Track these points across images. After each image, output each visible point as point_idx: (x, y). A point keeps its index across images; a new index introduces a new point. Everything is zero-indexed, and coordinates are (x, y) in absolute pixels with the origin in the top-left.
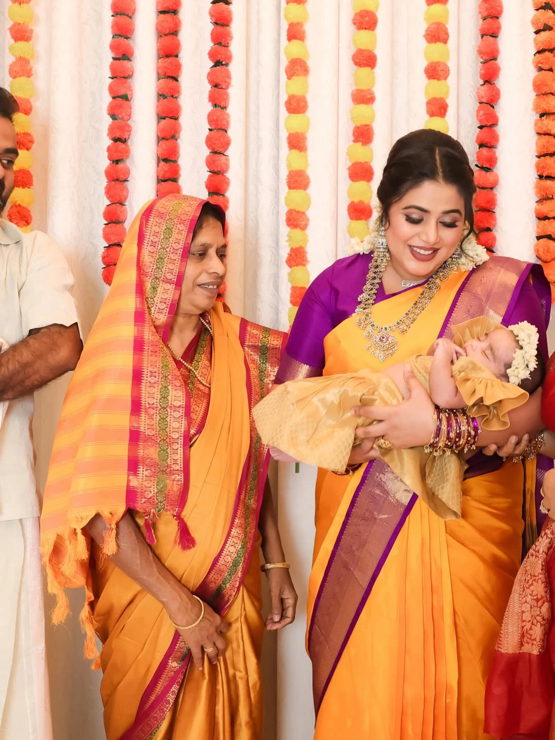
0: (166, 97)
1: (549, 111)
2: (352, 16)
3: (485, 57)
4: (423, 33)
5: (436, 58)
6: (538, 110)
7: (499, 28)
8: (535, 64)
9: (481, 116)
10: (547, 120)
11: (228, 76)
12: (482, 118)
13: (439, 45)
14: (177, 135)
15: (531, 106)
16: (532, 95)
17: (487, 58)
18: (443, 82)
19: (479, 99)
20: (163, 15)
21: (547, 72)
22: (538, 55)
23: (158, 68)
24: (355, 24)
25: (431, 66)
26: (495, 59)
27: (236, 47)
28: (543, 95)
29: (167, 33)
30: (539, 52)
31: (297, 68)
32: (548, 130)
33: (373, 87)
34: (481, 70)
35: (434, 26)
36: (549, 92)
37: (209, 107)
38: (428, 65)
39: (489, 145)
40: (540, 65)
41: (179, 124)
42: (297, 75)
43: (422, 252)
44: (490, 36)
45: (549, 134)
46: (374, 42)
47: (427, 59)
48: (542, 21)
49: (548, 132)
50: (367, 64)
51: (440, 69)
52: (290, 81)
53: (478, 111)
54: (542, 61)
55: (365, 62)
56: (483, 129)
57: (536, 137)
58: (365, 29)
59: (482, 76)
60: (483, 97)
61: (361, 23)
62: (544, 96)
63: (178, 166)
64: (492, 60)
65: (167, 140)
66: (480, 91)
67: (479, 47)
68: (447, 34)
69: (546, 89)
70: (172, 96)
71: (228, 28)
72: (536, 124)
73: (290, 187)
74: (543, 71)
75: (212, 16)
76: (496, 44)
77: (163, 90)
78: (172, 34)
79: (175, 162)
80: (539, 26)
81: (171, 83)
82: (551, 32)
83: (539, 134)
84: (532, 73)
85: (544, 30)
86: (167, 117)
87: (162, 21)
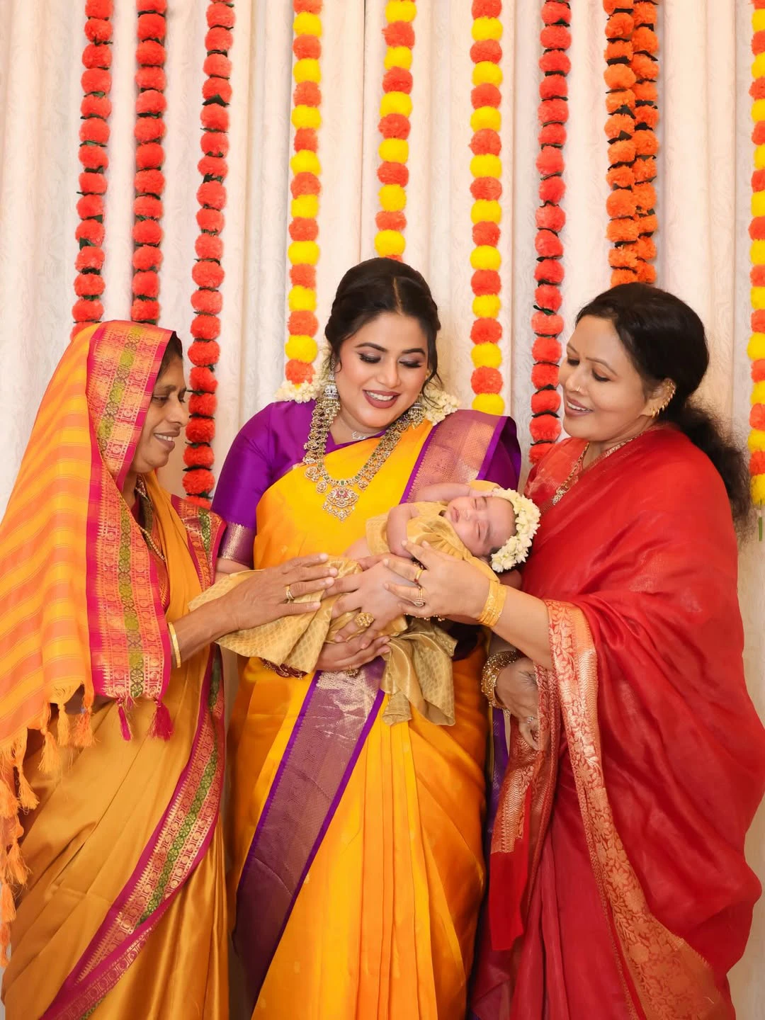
0: (145, 219)
1: (627, 239)
2: (378, 121)
3: (545, 172)
4: (469, 142)
5: (485, 173)
6: (613, 238)
7: (563, 136)
8: (610, 181)
9: (541, 246)
10: (625, 250)
11: (222, 193)
12: (543, 247)
13: (489, 158)
14: (157, 266)
15: (605, 233)
16: (606, 219)
17: (548, 174)
18: (493, 202)
19: (538, 224)
20: (143, 119)
21: (625, 190)
22: (612, 170)
23: (136, 183)
24: (381, 131)
25: (480, 183)
26: (559, 175)
27: (234, 159)
28: (620, 219)
29: (148, 140)
30: (614, 166)
31: (306, 184)
32: (627, 263)
33: (404, 208)
34: (541, 188)
35: (483, 133)
36: (627, 215)
37: (196, 232)
38: (475, 182)
39: (551, 282)
40: (615, 182)
41: (160, 252)
42: (305, 193)
43: (380, 397)
44: (552, 146)
45: (627, 268)
46: (406, 152)
47: (474, 174)
48: (618, 128)
49: (626, 266)
50: (396, 181)
51: (490, 186)
52: (296, 201)
53: (537, 239)
54: (619, 177)
55: (392, 177)
56: (545, 261)
57: (611, 271)
58: (395, 137)
59: (543, 196)
60: (543, 222)
61: (389, 130)
62: (621, 221)
63: (157, 305)
64: (555, 175)
65: (144, 271)
66: (539, 214)
67: (539, 159)
68: (498, 143)
69: (622, 213)
70: (152, 218)
71: (223, 134)
72: (611, 256)
73: (292, 333)
74: (620, 189)
75: (204, 120)
76: (560, 157)
77: (140, 210)
78: (154, 141)
79: (154, 299)
80: (615, 134)
81: (152, 201)
82: (629, 141)
83: (614, 267)
84: (606, 191)
85: (620, 139)
86: (145, 244)
87: (142, 126)
